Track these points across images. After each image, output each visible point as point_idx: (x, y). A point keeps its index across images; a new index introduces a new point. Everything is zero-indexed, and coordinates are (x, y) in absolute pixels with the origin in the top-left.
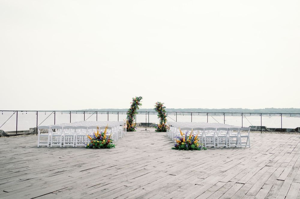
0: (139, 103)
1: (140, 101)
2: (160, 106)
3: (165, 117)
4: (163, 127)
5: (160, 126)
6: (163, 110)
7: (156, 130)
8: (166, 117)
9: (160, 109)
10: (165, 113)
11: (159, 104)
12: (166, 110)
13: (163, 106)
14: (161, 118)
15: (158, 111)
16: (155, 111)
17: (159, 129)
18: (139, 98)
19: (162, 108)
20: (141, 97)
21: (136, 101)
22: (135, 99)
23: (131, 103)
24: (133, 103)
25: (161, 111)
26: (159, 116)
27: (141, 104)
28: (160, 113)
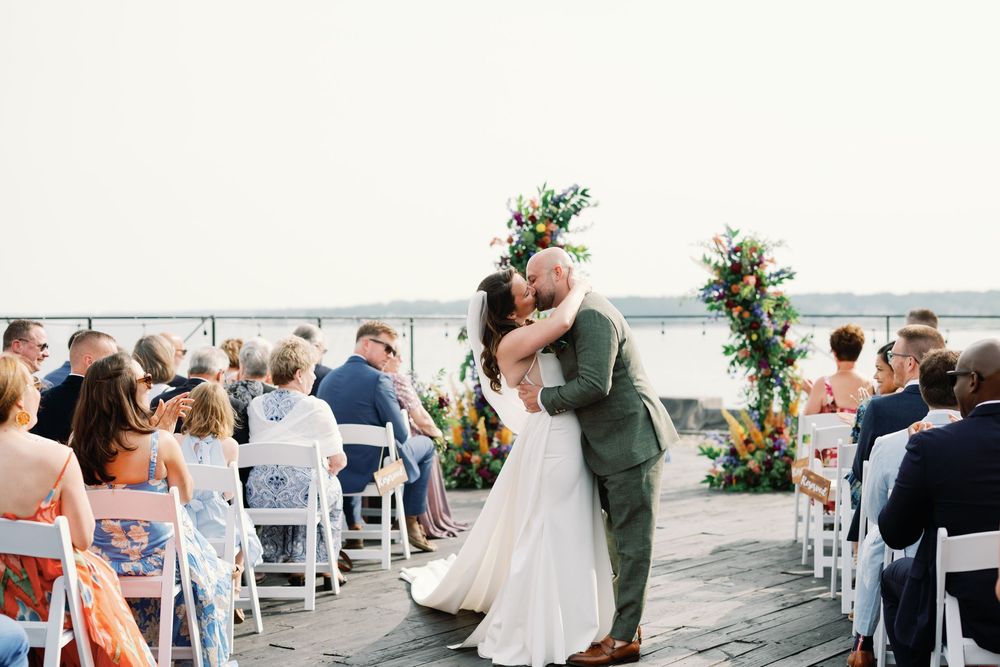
0: (561, 241)
1: (574, 222)
2: (746, 262)
3: (789, 361)
4: (771, 451)
5: (747, 442)
6: (767, 306)
7: (710, 479)
8: (799, 362)
9: (746, 290)
10: (786, 328)
11: (736, 250)
12: (795, 305)
13: (768, 270)
14: (753, 370)
15: (730, 305)
16: (703, 308)
17: (739, 471)
18: (559, 201)
19: (759, 284)
20: (580, 191)
21: (541, 228)
22: (527, 209)
23: (492, 244)
24: (510, 240)
25: (754, 310)
26: (734, 351)
27: (584, 250)
28: (743, 324)
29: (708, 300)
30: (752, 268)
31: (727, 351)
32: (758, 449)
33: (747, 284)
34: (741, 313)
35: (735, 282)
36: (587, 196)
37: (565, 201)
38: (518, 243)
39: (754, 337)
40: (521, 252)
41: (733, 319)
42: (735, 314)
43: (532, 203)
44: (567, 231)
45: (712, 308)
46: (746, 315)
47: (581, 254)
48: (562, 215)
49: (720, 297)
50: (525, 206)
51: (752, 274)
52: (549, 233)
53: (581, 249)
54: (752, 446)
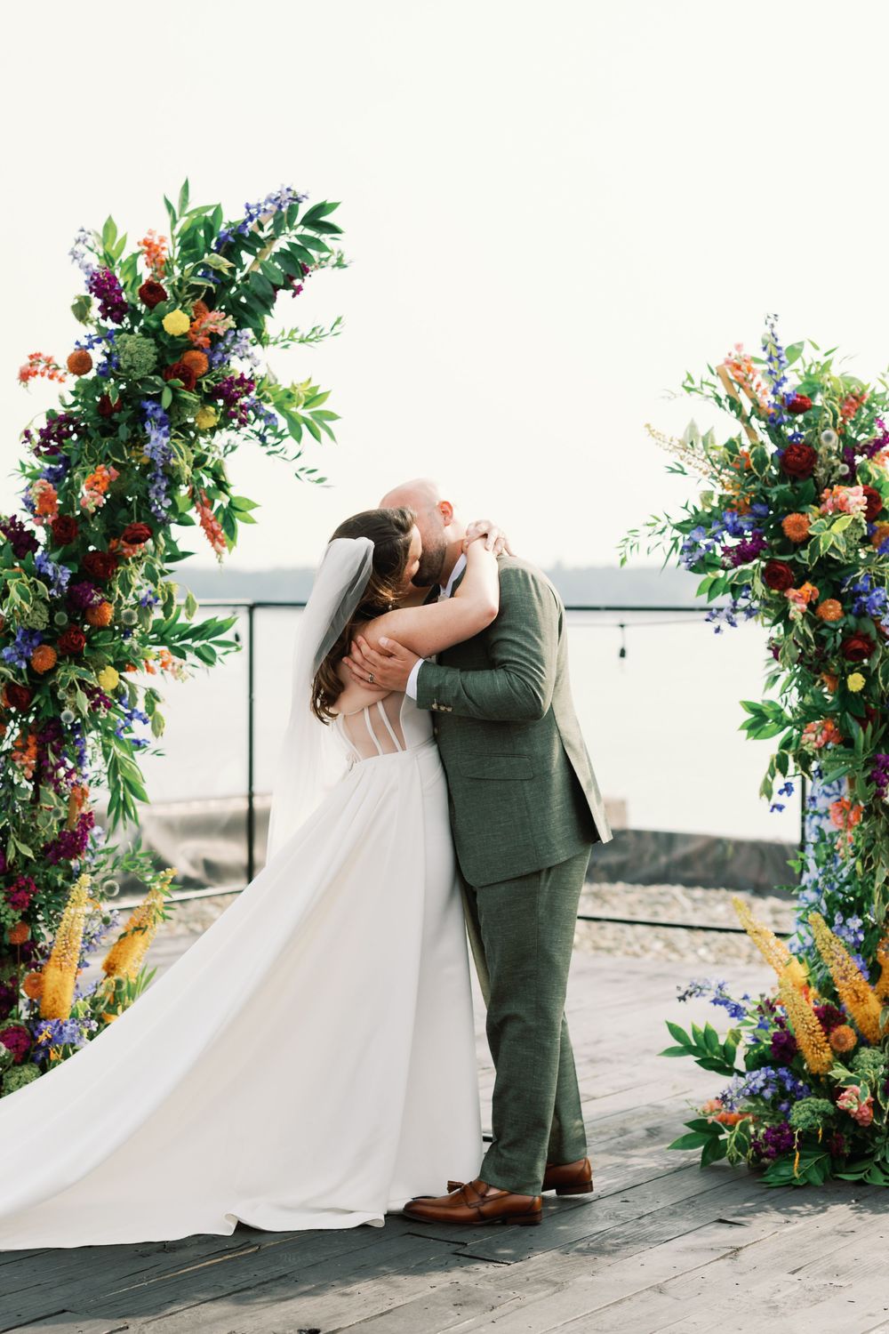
0: (238, 367)
2: (830, 441)
5: (828, 1017)
7: (705, 1132)
9: (834, 531)
11: (796, 405)
15: (772, 577)
16: (690, 587)
17: (802, 1113)
18: (237, 242)
20: (303, 210)
21: (176, 322)
22: (131, 265)
23: (25, 376)
24: (80, 363)
25: (855, 595)
26: (781, 722)
27: (313, 399)
28: (821, 641)
29: (703, 565)
30: (851, 464)
31: (759, 720)
32: (863, 1041)
33: (840, 509)
34: (812, 606)
35: (795, 504)
36: (332, 229)
37: (255, 243)
38: (104, 373)
39: (856, 682)
40: (114, 400)
41: (789, 624)
42: (797, 610)
43: (151, 249)
44: (260, 338)
45: (713, 588)
46: (832, 610)
47: (301, 412)
48: (245, 289)
49: (742, 555)
50: (125, 256)
51: (849, 480)
52: (202, 340)
53: (302, 393)
54: (846, 1034)
